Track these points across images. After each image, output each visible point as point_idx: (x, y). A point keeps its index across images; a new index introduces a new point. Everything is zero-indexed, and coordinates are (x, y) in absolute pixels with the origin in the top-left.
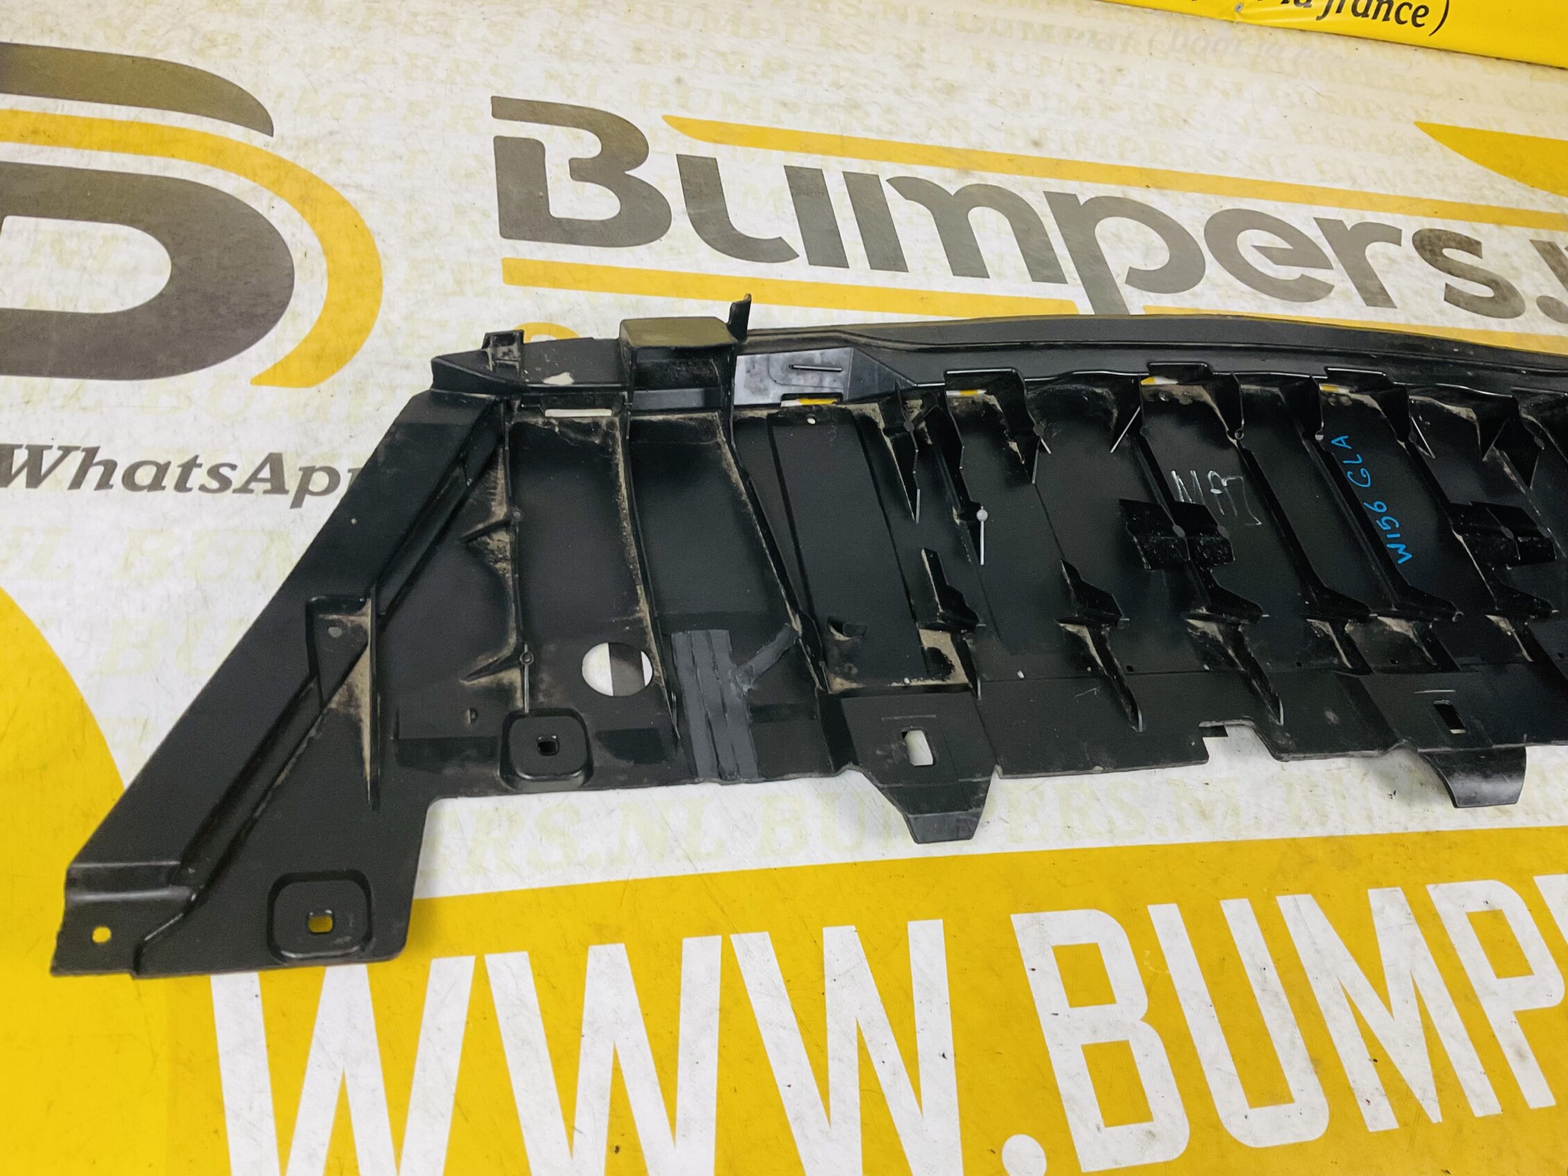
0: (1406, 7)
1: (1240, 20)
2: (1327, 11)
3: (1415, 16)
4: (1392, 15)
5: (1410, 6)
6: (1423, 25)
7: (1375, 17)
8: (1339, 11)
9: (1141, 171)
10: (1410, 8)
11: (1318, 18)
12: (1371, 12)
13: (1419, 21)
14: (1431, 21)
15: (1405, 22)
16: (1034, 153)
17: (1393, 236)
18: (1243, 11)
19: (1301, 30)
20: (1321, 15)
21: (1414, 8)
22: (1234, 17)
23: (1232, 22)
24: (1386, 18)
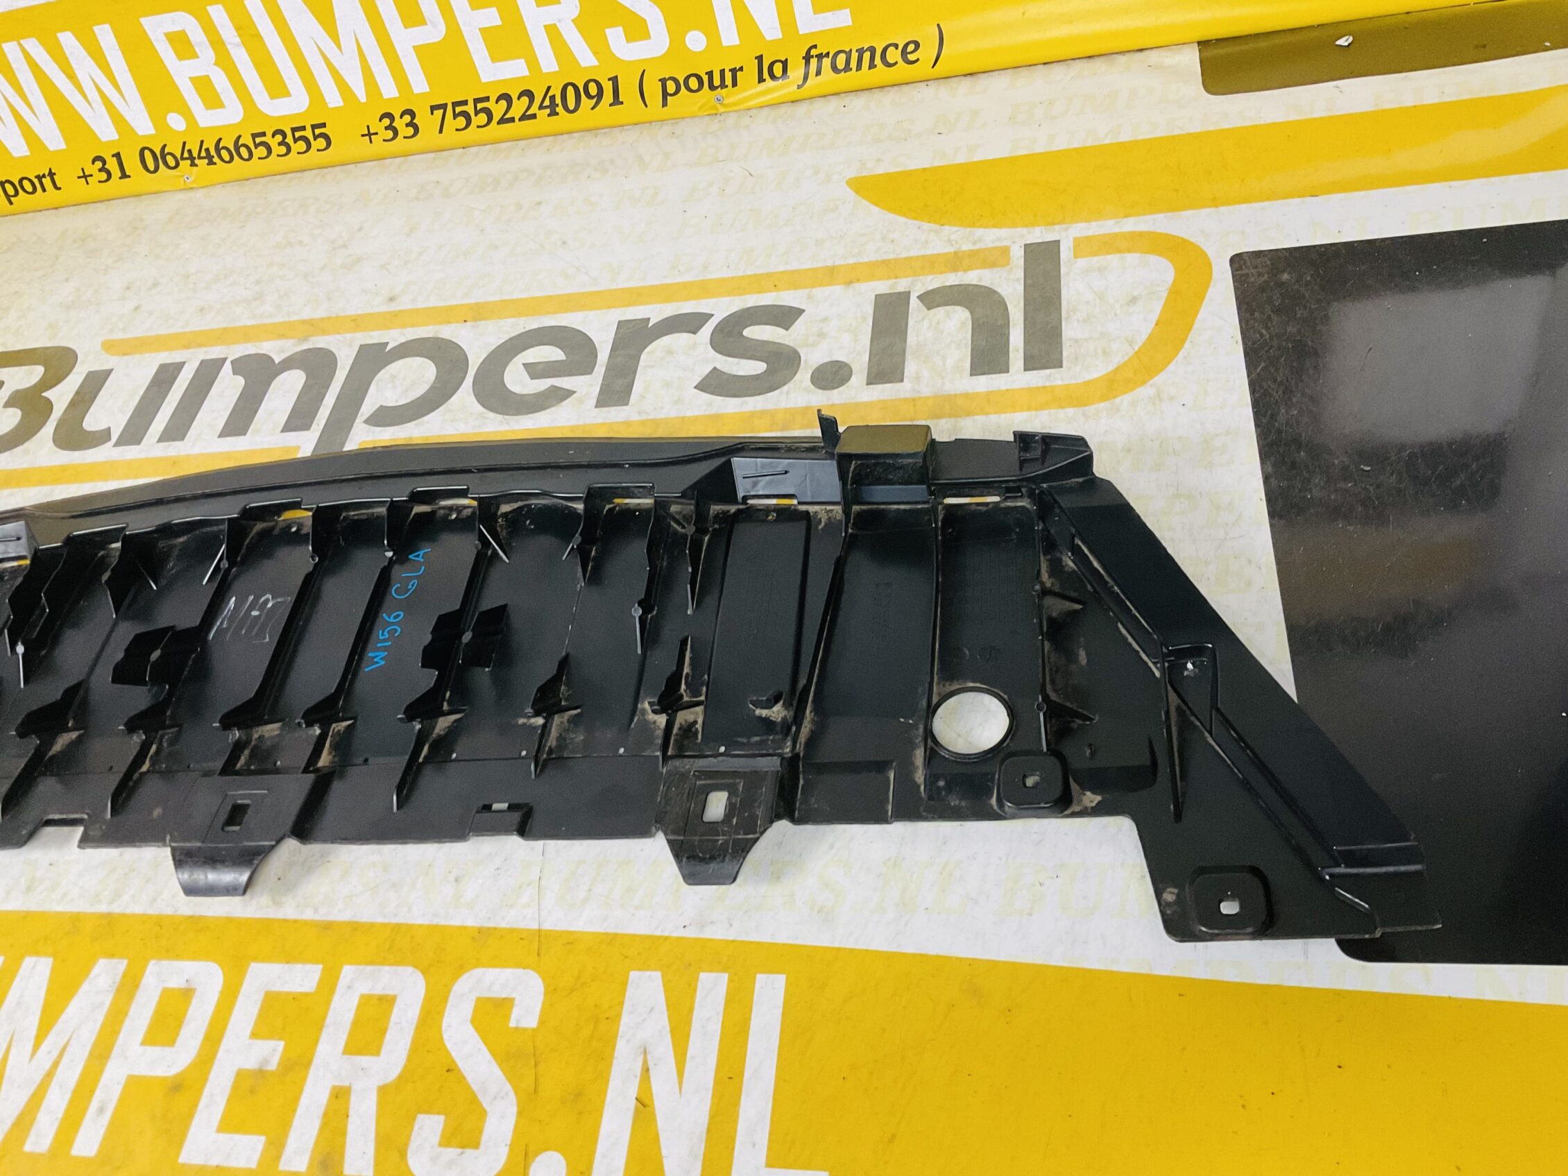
0: (891, 49)
1: (721, 110)
2: (806, 78)
3: (904, 53)
4: (878, 60)
5: (896, 46)
6: (918, 60)
7: (859, 67)
8: (818, 73)
9: (470, 307)
10: (897, 48)
11: (799, 87)
12: (853, 64)
13: (911, 57)
14: (927, 53)
15: (896, 63)
16: (384, 308)
17: (691, 323)
18: (726, 102)
19: (792, 102)
20: (800, 83)
21: (900, 48)
22: (717, 109)
23: (716, 114)
24: (872, 65)
